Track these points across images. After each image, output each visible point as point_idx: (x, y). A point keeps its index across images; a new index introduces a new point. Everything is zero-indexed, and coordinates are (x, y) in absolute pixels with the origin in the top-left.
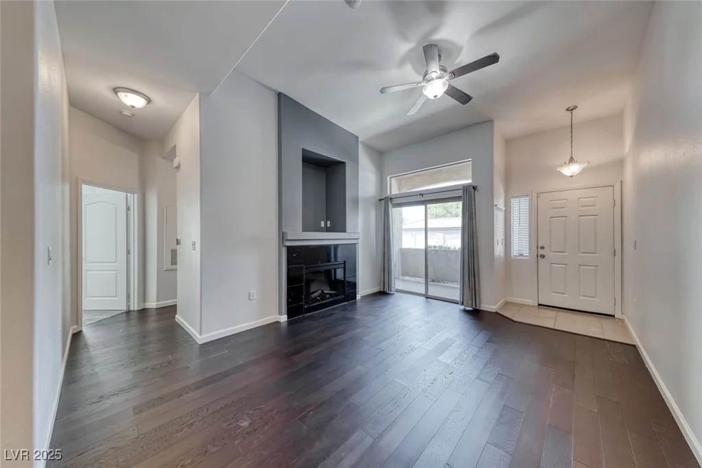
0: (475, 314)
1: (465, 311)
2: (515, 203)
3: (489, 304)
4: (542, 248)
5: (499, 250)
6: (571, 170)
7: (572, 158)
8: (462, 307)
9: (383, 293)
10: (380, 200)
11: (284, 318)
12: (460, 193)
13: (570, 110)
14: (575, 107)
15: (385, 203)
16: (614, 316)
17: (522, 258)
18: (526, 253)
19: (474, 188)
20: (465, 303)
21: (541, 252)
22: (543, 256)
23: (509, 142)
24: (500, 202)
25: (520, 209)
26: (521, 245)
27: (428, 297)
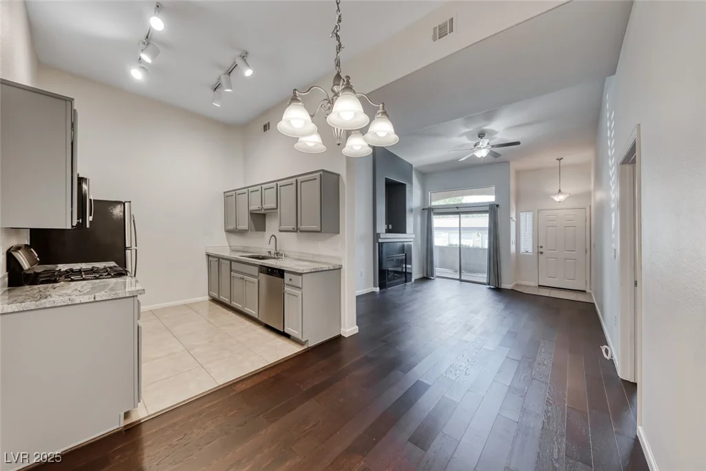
0: (498, 290)
1: (490, 288)
2: (523, 215)
3: (506, 284)
4: (541, 247)
5: (513, 248)
6: (560, 198)
7: (560, 191)
8: (488, 286)
9: (427, 278)
10: (423, 209)
11: (377, 289)
12: (487, 208)
13: (560, 160)
14: (562, 159)
15: (428, 212)
16: (585, 291)
17: (527, 254)
18: (530, 250)
19: (497, 206)
20: (491, 283)
21: (541, 250)
22: (542, 253)
23: (518, 173)
24: (513, 215)
25: (527, 220)
26: (527, 246)
27: (461, 280)
